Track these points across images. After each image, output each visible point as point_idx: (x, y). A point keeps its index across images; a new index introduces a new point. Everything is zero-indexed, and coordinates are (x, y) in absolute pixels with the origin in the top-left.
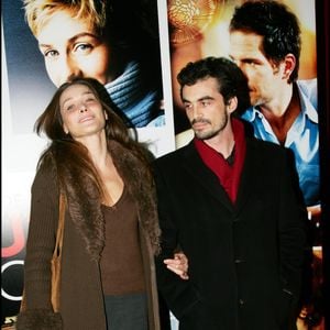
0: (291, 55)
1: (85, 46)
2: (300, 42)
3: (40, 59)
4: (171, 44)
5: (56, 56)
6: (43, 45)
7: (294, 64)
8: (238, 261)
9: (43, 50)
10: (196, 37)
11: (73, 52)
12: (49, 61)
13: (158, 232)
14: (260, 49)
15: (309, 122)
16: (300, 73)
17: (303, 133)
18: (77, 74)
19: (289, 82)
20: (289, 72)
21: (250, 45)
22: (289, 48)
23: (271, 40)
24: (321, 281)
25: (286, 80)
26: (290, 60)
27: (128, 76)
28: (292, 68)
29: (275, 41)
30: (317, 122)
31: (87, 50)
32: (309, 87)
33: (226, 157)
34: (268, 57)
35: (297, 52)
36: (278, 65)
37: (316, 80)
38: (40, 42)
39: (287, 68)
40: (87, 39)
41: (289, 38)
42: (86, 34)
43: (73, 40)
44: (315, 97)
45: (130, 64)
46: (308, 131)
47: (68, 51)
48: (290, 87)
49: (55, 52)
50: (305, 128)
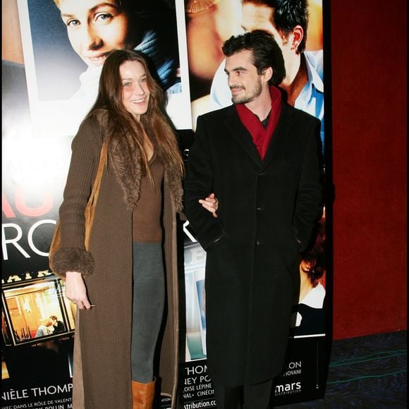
0: (299, 27)
1: (105, 16)
2: (307, 15)
3: (63, 28)
4: (187, 14)
5: (78, 26)
6: (65, 15)
7: (302, 36)
8: (259, 209)
9: (65, 20)
10: (210, 8)
11: (93, 21)
12: (71, 30)
13: (181, 192)
14: (271, 20)
15: (315, 91)
16: (308, 44)
17: (310, 101)
18: (97, 43)
19: (297, 53)
20: (298, 43)
21: (260, 16)
22: (298, 20)
23: (281, 12)
24: (324, 238)
25: (294, 51)
26: (298, 31)
27: (146, 45)
28: (301, 39)
29: (285, 13)
30: (323, 91)
31: (108, 19)
32: (316, 58)
33: (262, 119)
34: (277, 28)
35: (304, 25)
36: (287, 36)
37: (322, 51)
38: (62, 13)
39: (296, 39)
40: (106, 10)
41: (298, 10)
42: (106, 4)
43: (93, 10)
44: (321, 68)
45: (148, 33)
46: (314, 99)
47: (89, 20)
48: (298, 57)
49: (77, 22)
50: (312, 97)
